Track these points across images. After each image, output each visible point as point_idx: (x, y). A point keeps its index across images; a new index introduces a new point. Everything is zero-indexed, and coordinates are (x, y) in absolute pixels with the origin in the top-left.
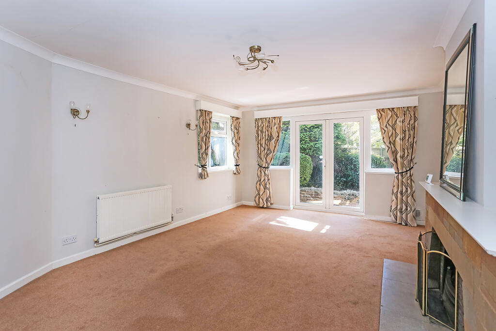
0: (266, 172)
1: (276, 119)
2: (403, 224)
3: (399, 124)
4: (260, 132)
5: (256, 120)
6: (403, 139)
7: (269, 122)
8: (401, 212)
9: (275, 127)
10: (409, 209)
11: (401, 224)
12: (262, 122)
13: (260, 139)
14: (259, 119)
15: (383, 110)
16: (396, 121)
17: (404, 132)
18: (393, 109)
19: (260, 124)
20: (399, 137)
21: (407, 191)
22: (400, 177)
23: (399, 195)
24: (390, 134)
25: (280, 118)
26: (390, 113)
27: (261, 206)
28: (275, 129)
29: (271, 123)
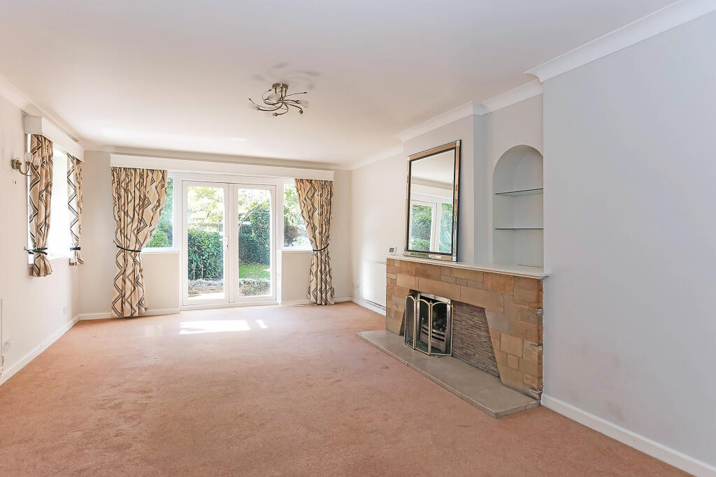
0: (137, 258)
1: (155, 173)
2: (323, 304)
3: (317, 197)
4: (123, 191)
5: (114, 169)
6: (321, 214)
7: (141, 176)
8: (321, 292)
9: (154, 185)
10: (328, 287)
11: (321, 304)
12: (127, 175)
13: (123, 203)
14: (120, 168)
15: (302, 180)
16: (314, 194)
17: (322, 206)
18: (311, 180)
19: (122, 179)
20: (317, 211)
21: (325, 269)
22: (319, 254)
23: (319, 273)
24: (309, 209)
25: (163, 172)
26: (309, 185)
27: (129, 315)
28: (154, 189)
29: (145, 179)
